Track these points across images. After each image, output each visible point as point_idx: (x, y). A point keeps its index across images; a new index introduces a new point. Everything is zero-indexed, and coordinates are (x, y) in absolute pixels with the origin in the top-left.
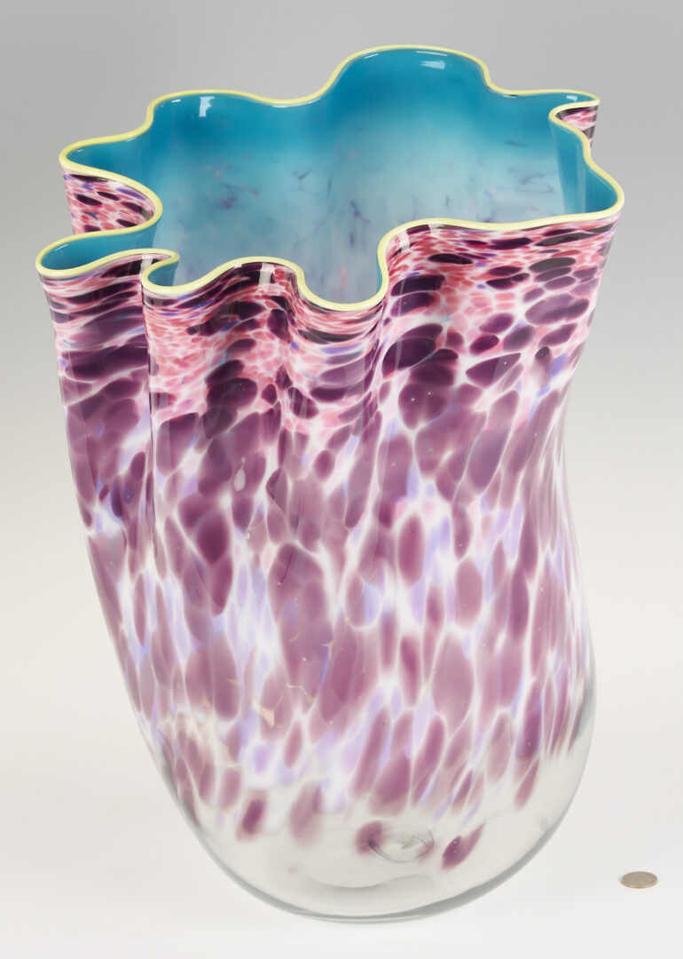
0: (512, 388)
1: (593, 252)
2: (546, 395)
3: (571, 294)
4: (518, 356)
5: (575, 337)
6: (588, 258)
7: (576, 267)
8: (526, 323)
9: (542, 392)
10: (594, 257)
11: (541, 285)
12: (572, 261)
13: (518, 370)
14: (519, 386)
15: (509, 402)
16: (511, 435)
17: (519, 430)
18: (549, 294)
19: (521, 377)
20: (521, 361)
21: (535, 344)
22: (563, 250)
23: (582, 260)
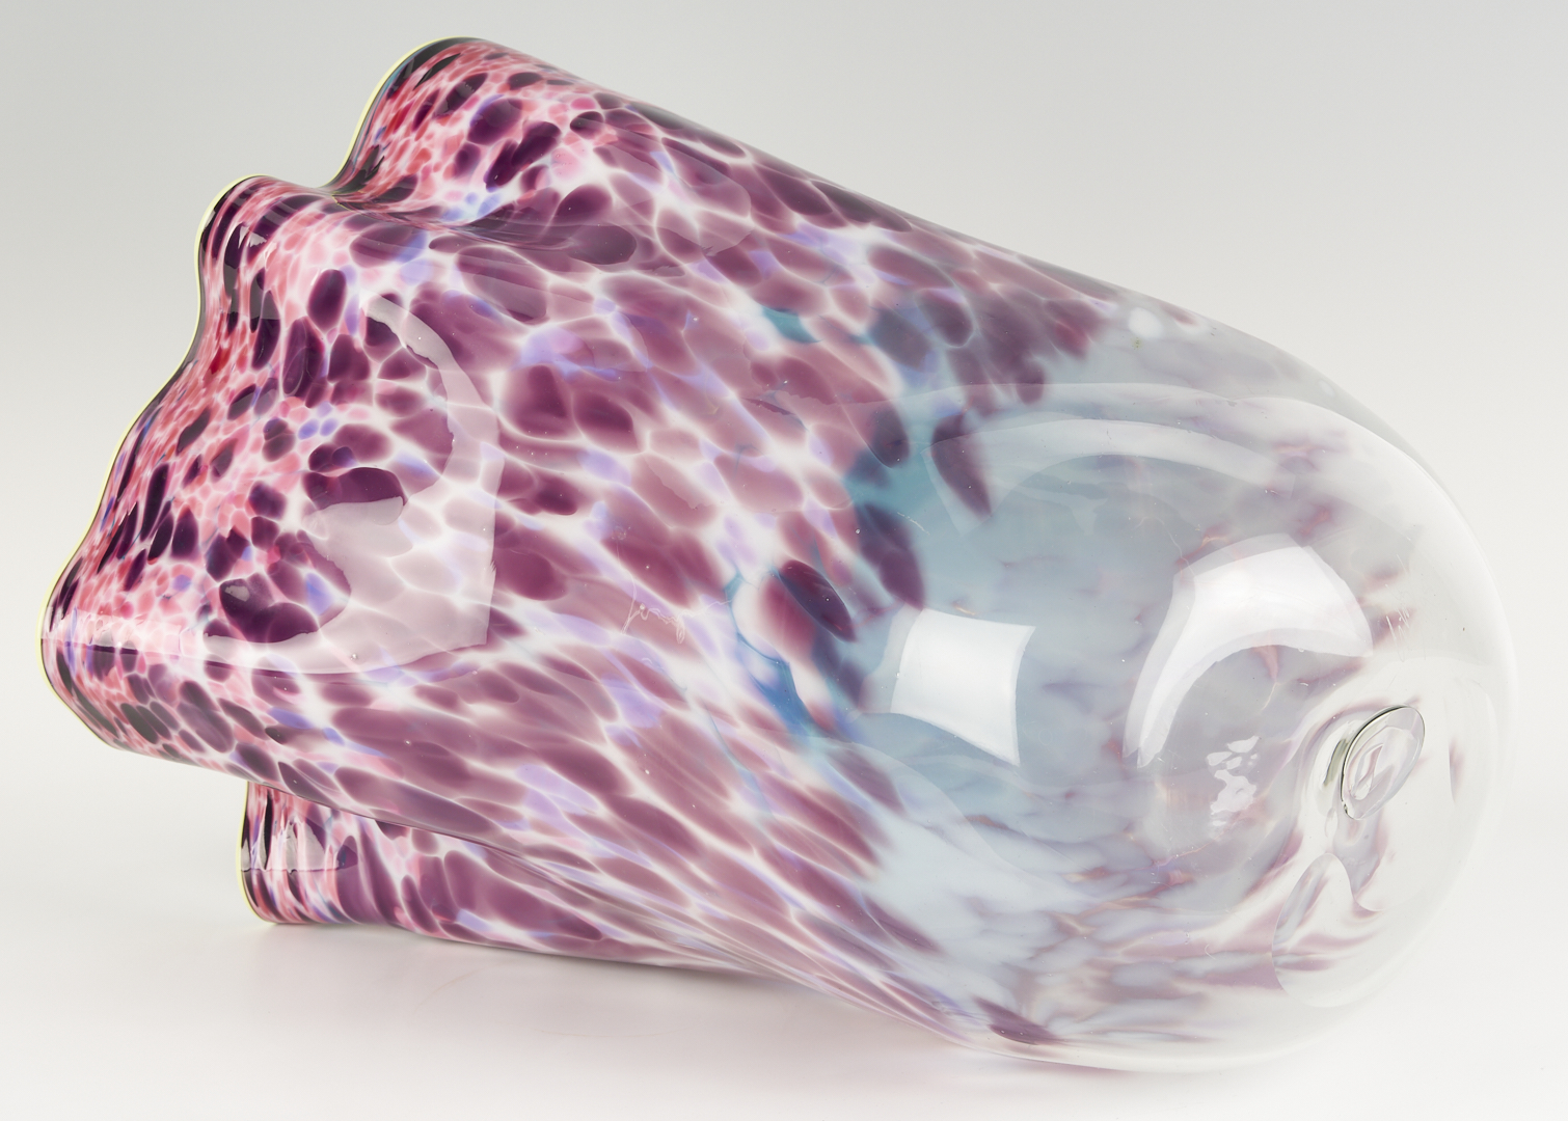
0: (332, 776)
1: (103, 687)
2: (339, 732)
3: (176, 706)
4: (283, 766)
5: (240, 701)
6: (114, 691)
7: (133, 702)
8: (233, 750)
9: (336, 739)
10: (111, 684)
11: (174, 733)
12: (125, 707)
13: (303, 766)
14: (328, 767)
15: (353, 781)
16: (404, 781)
17: (398, 770)
18: (184, 725)
19: (314, 763)
20: (289, 762)
21: (264, 743)
22: (113, 715)
23: (120, 697)
